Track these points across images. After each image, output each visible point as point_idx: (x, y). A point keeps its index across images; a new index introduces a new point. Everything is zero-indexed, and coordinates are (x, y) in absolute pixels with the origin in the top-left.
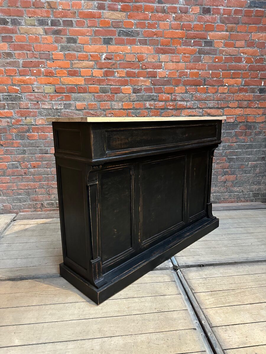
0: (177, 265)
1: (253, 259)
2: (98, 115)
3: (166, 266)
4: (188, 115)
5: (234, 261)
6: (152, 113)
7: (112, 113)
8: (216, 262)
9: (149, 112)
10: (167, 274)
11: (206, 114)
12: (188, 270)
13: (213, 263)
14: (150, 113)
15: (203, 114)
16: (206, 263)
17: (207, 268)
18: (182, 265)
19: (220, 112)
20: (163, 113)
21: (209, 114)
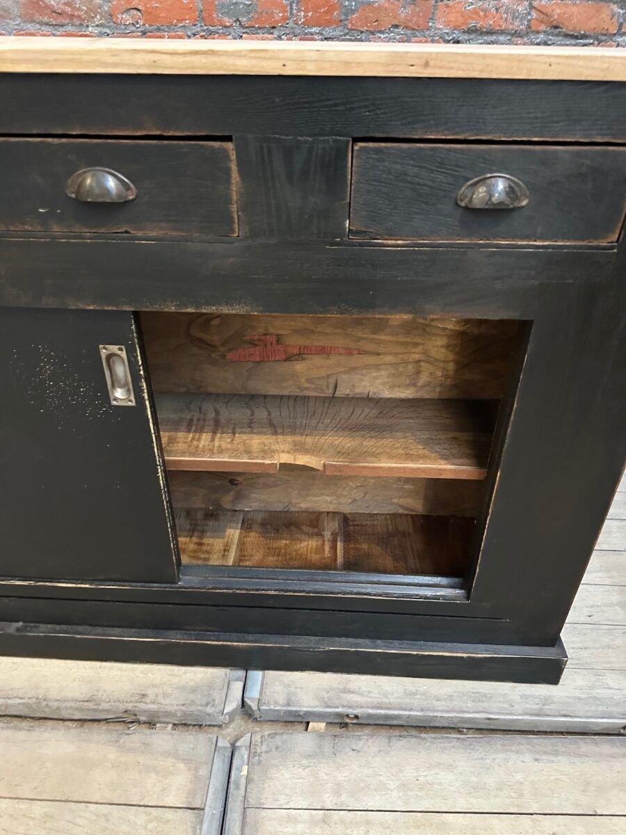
0: (254, 707)
1: (565, 716)
2: (79, 17)
3: (208, 704)
4: (465, 27)
5: (483, 716)
6: (306, 11)
7: (136, 9)
8: (411, 709)
9: (292, 9)
10: (187, 761)
11: (543, 27)
12: (277, 748)
13: (396, 712)
14: (299, 11)
15: (529, 27)
16: (371, 711)
17: (359, 745)
18: (272, 707)
19: (607, 19)
20: (353, 12)
21: (556, 27)
